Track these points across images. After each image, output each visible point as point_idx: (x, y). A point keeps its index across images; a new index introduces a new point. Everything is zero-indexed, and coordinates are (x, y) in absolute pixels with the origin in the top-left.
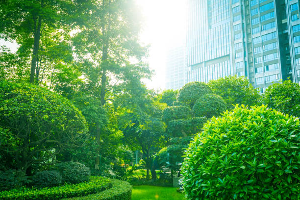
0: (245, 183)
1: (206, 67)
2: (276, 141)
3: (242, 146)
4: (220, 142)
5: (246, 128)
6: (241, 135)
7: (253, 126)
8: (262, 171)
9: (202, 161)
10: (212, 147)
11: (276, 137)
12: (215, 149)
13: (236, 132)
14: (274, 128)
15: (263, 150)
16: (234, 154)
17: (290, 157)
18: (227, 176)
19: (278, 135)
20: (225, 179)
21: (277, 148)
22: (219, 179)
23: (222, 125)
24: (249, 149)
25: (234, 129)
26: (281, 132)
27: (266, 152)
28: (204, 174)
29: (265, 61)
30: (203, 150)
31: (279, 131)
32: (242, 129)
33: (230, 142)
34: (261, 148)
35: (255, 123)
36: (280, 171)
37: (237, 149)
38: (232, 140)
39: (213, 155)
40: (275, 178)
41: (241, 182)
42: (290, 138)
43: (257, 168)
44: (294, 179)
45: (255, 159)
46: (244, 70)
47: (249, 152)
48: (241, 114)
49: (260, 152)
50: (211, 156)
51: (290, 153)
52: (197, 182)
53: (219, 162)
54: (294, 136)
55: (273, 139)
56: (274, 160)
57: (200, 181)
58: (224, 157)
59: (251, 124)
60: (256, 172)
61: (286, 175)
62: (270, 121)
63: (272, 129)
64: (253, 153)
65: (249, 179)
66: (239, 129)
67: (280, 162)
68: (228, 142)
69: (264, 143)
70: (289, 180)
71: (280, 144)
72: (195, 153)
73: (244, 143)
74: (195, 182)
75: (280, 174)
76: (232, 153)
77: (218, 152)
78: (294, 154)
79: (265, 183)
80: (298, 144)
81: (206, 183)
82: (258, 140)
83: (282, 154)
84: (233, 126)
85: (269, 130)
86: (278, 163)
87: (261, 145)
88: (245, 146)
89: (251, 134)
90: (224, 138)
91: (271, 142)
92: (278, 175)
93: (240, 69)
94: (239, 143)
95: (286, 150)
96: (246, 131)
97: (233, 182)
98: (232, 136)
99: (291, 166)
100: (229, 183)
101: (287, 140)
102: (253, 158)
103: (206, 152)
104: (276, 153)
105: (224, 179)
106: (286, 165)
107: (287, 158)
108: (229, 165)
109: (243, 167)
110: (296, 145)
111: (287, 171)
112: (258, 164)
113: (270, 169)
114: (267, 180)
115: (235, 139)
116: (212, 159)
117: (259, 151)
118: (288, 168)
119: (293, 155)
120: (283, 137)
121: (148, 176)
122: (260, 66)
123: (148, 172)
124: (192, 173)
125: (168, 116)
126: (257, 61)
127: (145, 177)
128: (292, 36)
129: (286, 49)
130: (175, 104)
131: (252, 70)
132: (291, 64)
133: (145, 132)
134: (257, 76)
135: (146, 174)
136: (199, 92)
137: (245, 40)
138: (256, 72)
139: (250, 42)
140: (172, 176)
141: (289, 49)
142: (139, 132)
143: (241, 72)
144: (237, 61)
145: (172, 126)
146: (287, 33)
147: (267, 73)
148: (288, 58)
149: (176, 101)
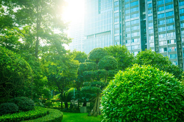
0: (143, 108)
2: (160, 86)
3: (141, 88)
4: (128, 85)
5: (143, 78)
6: (140, 82)
7: (147, 77)
8: (153, 102)
9: (117, 96)
10: (123, 88)
11: (159, 83)
12: (125, 90)
13: (137, 79)
14: (158, 78)
15: (153, 91)
16: (137, 93)
17: (167, 94)
18: (133, 105)
19: (161, 82)
21: (160, 89)
22: (128, 107)
23: (128, 76)
24: (145, 90)
25: (135, 79)
26: (162, 80)
27: (155, 92)
28: (119, 104)
29: (132, 36)
30: (117, 90)
31: (161, 80)
32: (140, 78)
33: (134, 85)
34: (152, 89)
35: (147, 75)
36: (162, 102)
37: (139, 90)
38: (135, 84)
39: (124, 93)
40: (160, 106)
41: (141, 108)
42: (167, 84)
43: (150, 100)
44: (169, 106)
45: (149, 96)
47: (145, 92)
48: (138, 69)
49: (152, 92)
50: (122, 94)
51: (168, 92)
52: (114, 109)
53: (128, 97)
54: (169, 83)
55: (158, 84)
56: (159, 96)
57: (116, 108)
58: (131, 94)
59: (145, 76)
60: (149, 102)
61: (165, 104)
62: (155, 74)
63: (157, 79)
64: (148, 92)
65: (145, 106)
66: (138, 78)
67: (162, 97)
68: (133, 85)
69: (154, 86)
70: (167, 107)
71: (162, 88)
72: (112, 92)
73: (143, 86)
74: (112, 109)
75: (163, 104)
76: (136, 92)
77: (127, 91)
78: (170, 92)
79: (154, 109)
80: (171, 87)
81: (120, 109)
82: (150, 85)
83: (163, 92)
84: (136, 77)
85: (155, 79)
86: (162, 98)
87: (152, 88)
88: (143, 88)
89: (146, 81)
90: (130, 83)
91: (157, 86)
92: (162, 104)
93: (117, 40)
94: (139, 86)
95: (165, 90)
96: (143, 80)
97: (137, 108)
98: (135, 82)
100: (134, 109)
101: (165, 85)
102: (147, 95)
103: (120, 91)
104: (160, 92)
105: (131, 107)
106: (166, 99)
107: (165, 95)
108: (134, 99)
109: (143, 100)
110: (170, 88)
111: (166, 102)
112: (150, 98)
113: (156, 101)
114: (155, 107)
115: (137, 84)
116: (123, 95)
117: (150, 91)
118: (167, 100)
119: (169, 94)
120: (163, 83)
121: (62, 106)
122: (129, 39)
123: (62, 104)
124: (110, 103)
125: (83, 69)
126: (127, 36)
127: (60, 107)
128: (148, 23)
129: (144, 30)
130: (87, 61)
131: (124, 41)
132: (146, 39)
133: (62, 78)
134: (127, 45)
135: (60, 105)
136: (102, 54)
137: (121, 23)
138: (127, 42)
139: (124, 24)
140: (79, 106)
141: (146, 30)
142: (58, 78)
143: (118, 42)
144: (115, 35)
145: (85, 75)
146: (145, 21)
147: (133, 44)
148: (145, 35)
149: (87, 59)
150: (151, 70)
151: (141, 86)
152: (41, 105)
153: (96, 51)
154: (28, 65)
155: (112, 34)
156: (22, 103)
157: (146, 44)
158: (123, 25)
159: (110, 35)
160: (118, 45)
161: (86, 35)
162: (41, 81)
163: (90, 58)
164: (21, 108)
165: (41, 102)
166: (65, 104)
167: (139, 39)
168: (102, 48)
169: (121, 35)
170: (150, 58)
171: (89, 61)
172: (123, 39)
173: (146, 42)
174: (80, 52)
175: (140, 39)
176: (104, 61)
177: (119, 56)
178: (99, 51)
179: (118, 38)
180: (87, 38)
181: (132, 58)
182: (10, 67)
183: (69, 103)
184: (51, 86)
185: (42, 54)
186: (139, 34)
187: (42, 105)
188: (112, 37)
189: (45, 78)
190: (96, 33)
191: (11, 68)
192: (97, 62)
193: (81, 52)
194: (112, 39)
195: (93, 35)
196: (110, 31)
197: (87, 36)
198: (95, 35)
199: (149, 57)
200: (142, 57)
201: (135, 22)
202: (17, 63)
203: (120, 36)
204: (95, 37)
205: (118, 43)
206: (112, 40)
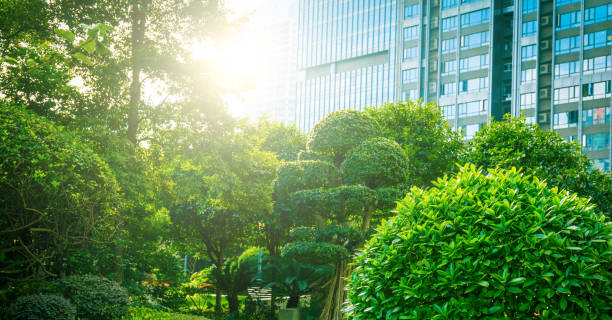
0: (485, 311)
1: (338, 75)
2: (545, 237)
3: (482, 245)
4: (438, 236)
5: (490, 211)
6: (479, 224)
7: (503, 208)
8: (517, 291)
9: (401, 272)
10: (422, 245)
11: (543, 228)
12: (430, 251)
13: (469, 217)
14: (540, 212)
15: (521, 255)
16: (468, 260)
17: (567, 266)
18: (453, 301)
19: (548, 227)
20: (448, 306)
21: (546, 249)
22: (436, 306)
23: (440, 205)
24: (495, 251)
25: (464, 214)
26: (552, 219)
27: (526, 256)
28: (407, 297)
29: (462, 71)
30: (403, 252)
31: (549, 217)
32: (479, 213)
33: (458, 237)
34: (518, 248)
35: (506, 202)
36: (549, 290)
37: (474, 250)
38: (461, 233)
39: (424, 261)
40: (539, 302)
41: (477, 311)
42: (569, 232)
43: (508, 285)
44: (570, 304)
45: (506, 270)
46: (418, 86)
47: (493, 257)
48: (474, 184)
49: (516, 256)
50: (419, 263)
51: (568, 258)
52: (389, 313)
53: (435, 275)
54: (574, 228)
55: (539, 232)
56: (538, 270)
57: (396, 310)
58: (447, 266)
59: (499, 204)
60: (506, 291)
61: (557, 297)
62: (532, 200)
63: (537, 214)
64: (503, 258)
65: (492, 305)
66: (474, 213)
67: (550, 274)
68: (454, 237)
69: (524, 239)
70: (563, 305)
71: (552, 243)
72: (385, 258)
73: (487, 239)
74: (384, 313)
75: (549, 296)
76: (464, 257)
77: (435, 256)
78: (574, 259)
79: (520, 312)
80: (580, 242)
81: (407, 315)
82: (512, 234)
83: (553, 259)
84: (466, 207)
85: (532, 216)
86: (547, 276)
87: (516, 244)
88: (487, 245)
89: (498, 221)
90: (447, 230)
91: (536, 239)
92: (546, 297)
93: (410, 83)
94: (476, 239)
95: (561, 252)
96: (489, 217)
97: (464, 310)
98: (464, 227)
99: (568, 282)
100: (456, 312)
101: (563, 235)
102: (500, 268)
103: (410, 254)
104: (543, 259)
105: (446, 306)
106: (560, 280)
107: (561, 267)
108: (458, 280)
109: (485, 284)
110: (577, 245)
111: (560, 290)
112: (509, 279)
113: (529, 287)
114: (523, 307)
115: (467, 232)
116: (421, 268)
117: (512, 254)
118: (563, 285)
119: (571, 263)
120: (557, 229)
121: (218, 307)
122: (451, 79)
123: (218, 299)
124: (378, 295)
125: (290, 181)
126: (447, 70)
127: (212, 309)
128: (520, 22)
129: (506, 48)
130: (304, 156)
131: (435, 87)
132: (511, 80)
133: (220, 214)
134: (443, 101)
135: (214, 303)
136: (356, 133)
137: (427, 22)
138: (442, 92)
139: (436, 26)
140: (274, 307)
141: (510, 49)
142: (207, 214)
143: (412, 92)
144: (405, 66)
145: (298, 202)
146: (511, 14)
147: (464, 97)
148: (506, 68)
149: (304, 149)
150: (520, 186)
151: (482, 237)
152: (150, 301)
153: (336, 122)
154: (104, 170)
155: (392, 63)
156: (88, 296)
157: (507, 99)
158: (433, 31)
159: (386, 65)
160: (414, 102)
161: (304, 66)
162: (148, 224)
163: (316, 145)
164: (85, 311)
165: (149, 292)
166: (228, 299)
167: (487, 79)
168: (357, 109)
169: (425, 65)
170: (519, 146)
171: (313, 156)
172: (430, 80)
173: (509, 90)
174: (282, 124)
175: (488, 81)
176: (364, 155)
177: (415, 137)
178: (347, 121)
179: (415, 77)
180: (307, 78)
181: (458, 145)
182: (42, 175)
183: (240, 297)
184: (182, 240)
185: (151, 132)
186: (486, 62)
187: (154, 303)
188: (392, 71)
189: (162, 215)
190: (339, 59)
191: (48, 179)
192: (338, 159)
193: (286, 125)
194: (392, 80)
195: (330, 64)
196: (386, 52)
197: (308, 69)
198: (333, 66)
199: (517, 143)
200: (491, 141)
201: (476, 19)
202: (69, 163)
203: (422, 69)
204: (336, 73)
205: (414, 95)
206: (391, 84)
